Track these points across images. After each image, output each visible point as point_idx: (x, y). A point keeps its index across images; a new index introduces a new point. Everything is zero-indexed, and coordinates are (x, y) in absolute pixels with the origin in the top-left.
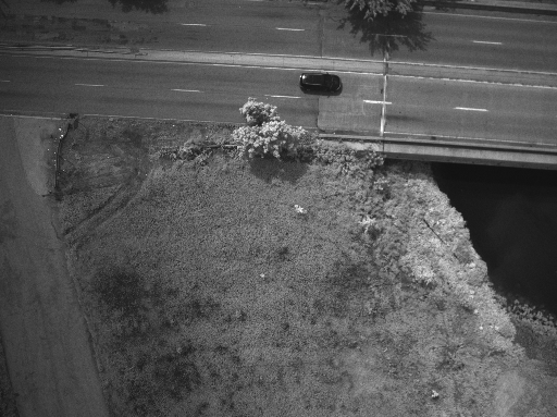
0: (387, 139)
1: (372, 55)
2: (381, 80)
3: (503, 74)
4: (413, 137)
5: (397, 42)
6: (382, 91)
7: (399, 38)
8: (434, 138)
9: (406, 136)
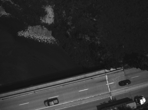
0: (105, 74)
1: (115, 97)
3: (77, 103)
4: (98, 77)
6: (110, 87)
8: (92, 78)
9: (99, 77)
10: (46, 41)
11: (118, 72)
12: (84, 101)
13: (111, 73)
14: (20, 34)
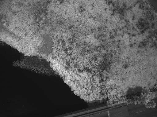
4: (99, 113)
10: (43, 72)
11: (121, 107)
14: (15, 64)
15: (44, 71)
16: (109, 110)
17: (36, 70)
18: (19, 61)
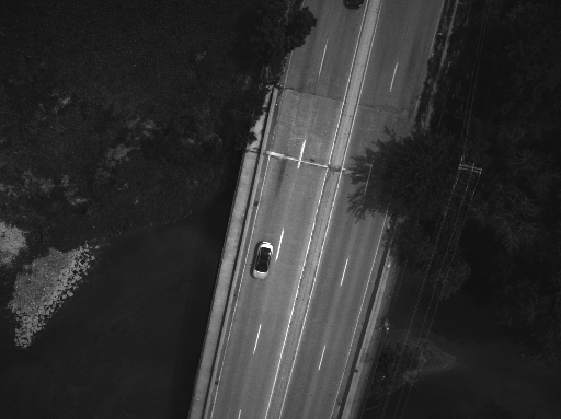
0: (262, 157)
1: (351, 157)
2: (323, 162)
3: (310, 281)
4: (260, 184)
5: (361, 184)
6: (312, 161)
7: (364, 187)
8: (256, 204)
9: (262, 176)
10: (78, 277)
11: (277, 108)
12: (316, 258)
13: (271, 133)
14: (23, 341)
15: (75, 272)
16: (268, 149)
17: (65, 293)
18: (19, 327)
